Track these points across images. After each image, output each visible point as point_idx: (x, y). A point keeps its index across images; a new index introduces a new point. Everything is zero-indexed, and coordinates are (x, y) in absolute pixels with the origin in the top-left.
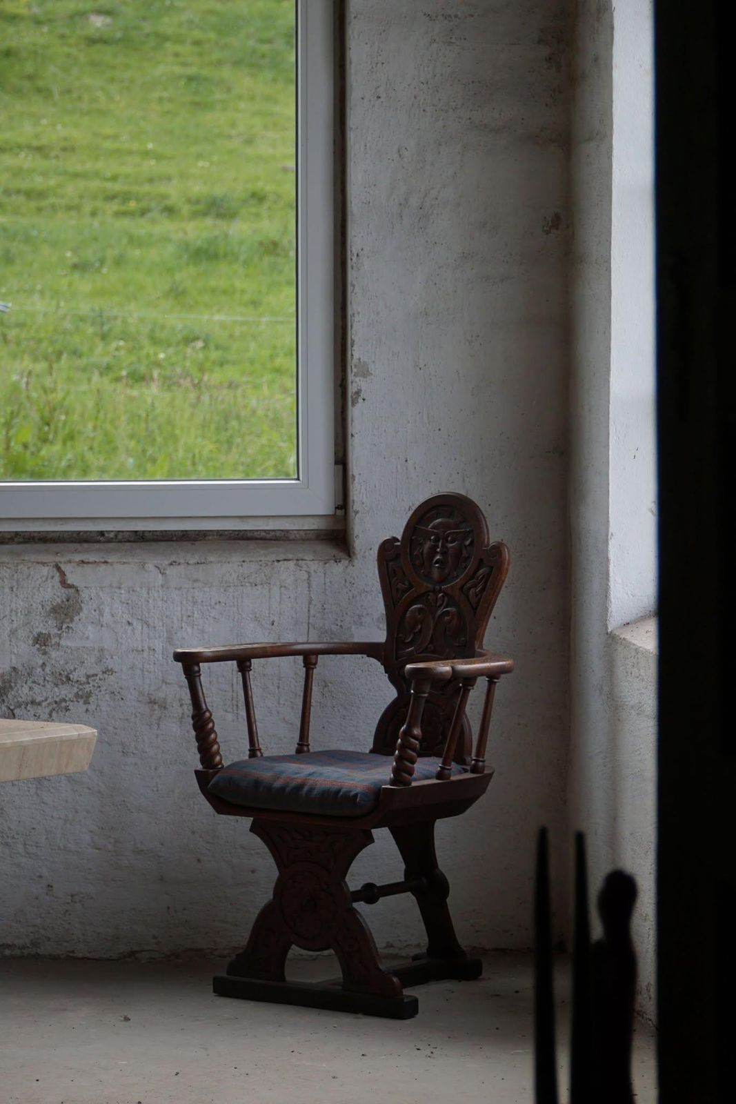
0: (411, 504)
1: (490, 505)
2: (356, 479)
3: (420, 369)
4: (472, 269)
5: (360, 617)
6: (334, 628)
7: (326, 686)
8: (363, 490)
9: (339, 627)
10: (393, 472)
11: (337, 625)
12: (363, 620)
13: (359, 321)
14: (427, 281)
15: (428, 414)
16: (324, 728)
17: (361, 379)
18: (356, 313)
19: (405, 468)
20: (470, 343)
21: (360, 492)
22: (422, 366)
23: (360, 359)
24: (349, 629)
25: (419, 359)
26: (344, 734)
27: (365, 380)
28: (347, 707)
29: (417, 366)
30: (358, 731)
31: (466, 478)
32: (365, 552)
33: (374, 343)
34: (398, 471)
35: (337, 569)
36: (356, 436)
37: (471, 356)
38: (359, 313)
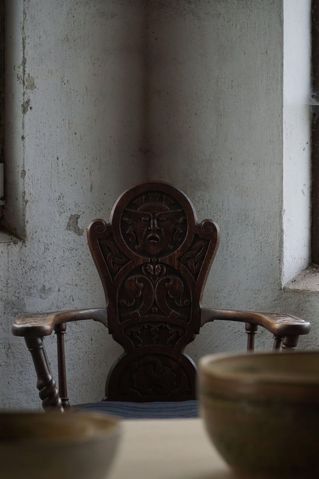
0: (60, 195)
1: (105, 194)
2: (26, 174)
3: (65, 84)
4: (95, 6)
5: (30, 288)
6: (14, 299)
7: (9, 348)
8: (31, 183)
9: (17, 298)
10: (48, 168)
11: (16, 297)
12: (32, 291)
13: (29, 44)
14: (68, 14)
15: (69, 120)
16: (9, 383)
17: (30, 90)
18: (27, 36)
19: (57, 164)
20: (94, 64)
21: (29, 185)
22: (66, 82)
23: (29, 74)
24: (23, 299)
25: (64, 76)
26: (21, 387)
27: (32, 92)
28: (23, 364)
29: (63, 81)
30: (30, 384)
31: (92, 172)
32: (33, 235)
33: (38, 61)
34: (52, 167)
35: (15, 249)
36: (26, 138)
37: (94, 75)
38: (28, 37)
